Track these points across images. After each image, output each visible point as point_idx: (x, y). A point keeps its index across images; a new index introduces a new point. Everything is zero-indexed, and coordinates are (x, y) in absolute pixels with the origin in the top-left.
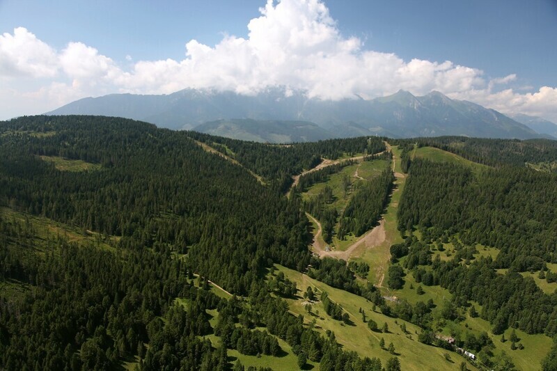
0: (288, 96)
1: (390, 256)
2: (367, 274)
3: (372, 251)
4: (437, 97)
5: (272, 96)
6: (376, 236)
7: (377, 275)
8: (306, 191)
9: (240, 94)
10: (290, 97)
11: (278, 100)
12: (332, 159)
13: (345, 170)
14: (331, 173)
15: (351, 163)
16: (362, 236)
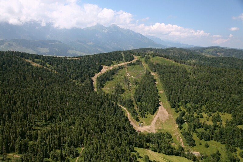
0: (43, 26)
1: (177, 126)
2: (173, 139)
3: (166, 123)
4: (115, 27)
5: (31, 26)
6: (162, 113)
7: (178, 139)
8: (103, 87)
9: (11, 24)
10: (44, 27)
11: (37, 28)
12: (108, 65)
13: (120, 72)
14: (112, 74)
15: (121, 68)
16: (155, 113)
